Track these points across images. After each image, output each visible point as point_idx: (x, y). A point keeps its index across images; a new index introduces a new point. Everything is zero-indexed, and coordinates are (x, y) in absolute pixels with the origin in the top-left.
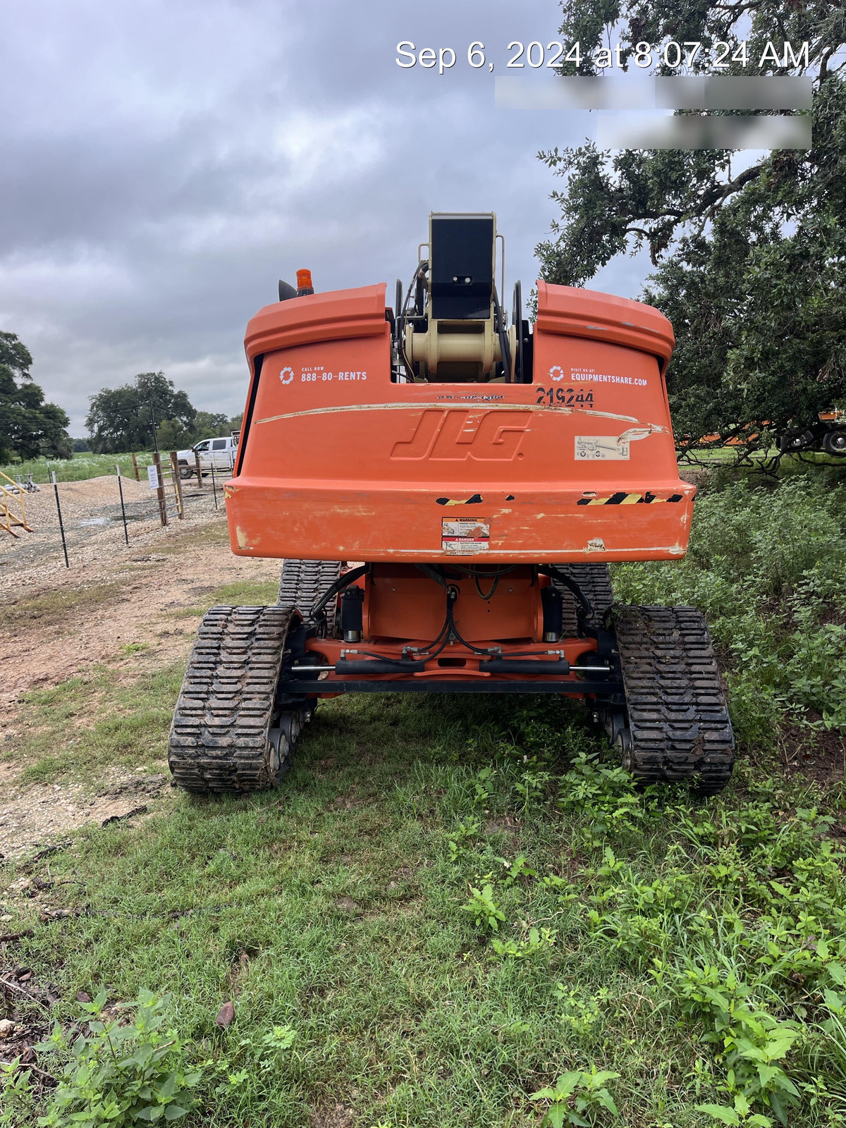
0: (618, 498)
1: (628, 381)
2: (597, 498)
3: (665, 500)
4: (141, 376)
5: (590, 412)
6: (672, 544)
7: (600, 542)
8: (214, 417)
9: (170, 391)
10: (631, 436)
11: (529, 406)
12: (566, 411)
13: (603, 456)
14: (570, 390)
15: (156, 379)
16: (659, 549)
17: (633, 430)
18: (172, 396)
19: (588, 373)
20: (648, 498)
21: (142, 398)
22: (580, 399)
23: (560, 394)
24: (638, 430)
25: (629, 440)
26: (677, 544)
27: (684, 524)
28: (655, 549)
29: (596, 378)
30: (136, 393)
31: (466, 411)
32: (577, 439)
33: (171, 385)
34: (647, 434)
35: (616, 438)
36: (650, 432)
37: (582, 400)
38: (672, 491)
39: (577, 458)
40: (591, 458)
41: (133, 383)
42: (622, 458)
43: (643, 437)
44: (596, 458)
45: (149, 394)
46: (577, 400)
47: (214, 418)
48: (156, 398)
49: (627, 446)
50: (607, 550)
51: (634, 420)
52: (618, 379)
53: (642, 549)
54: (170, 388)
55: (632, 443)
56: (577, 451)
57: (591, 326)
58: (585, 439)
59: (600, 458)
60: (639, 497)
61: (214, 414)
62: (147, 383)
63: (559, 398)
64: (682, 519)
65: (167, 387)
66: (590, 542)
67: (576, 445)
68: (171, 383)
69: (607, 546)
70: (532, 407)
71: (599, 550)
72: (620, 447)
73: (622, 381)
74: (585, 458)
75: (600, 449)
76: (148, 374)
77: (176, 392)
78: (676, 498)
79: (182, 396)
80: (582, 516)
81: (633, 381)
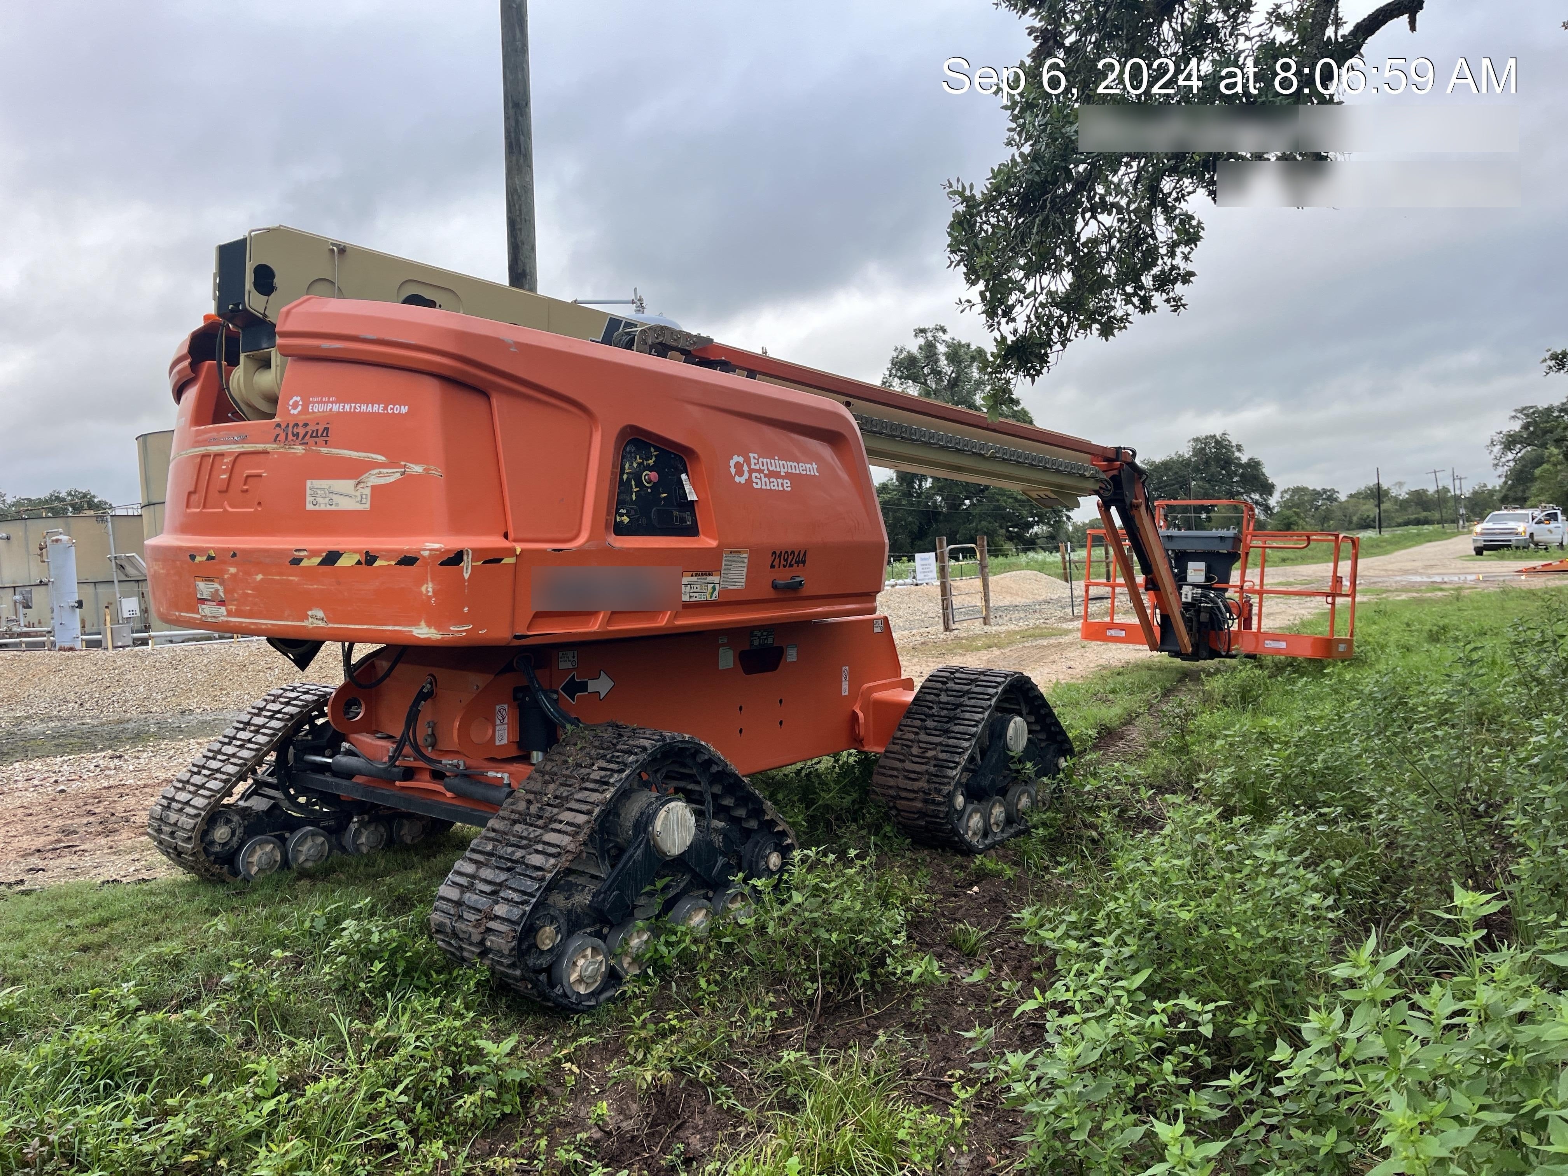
0: (332, 558)
1: (378, 408)
2: (309, 557)
3: (393, 563)
4: (1196, 440)
5: (324, 450)
6: (416, 624)
7: (320, 614)
8: (1318, 493)
9: (1237, 458)
10: (374, 478)
11: (267, 446)
12: (299, 450)
13: (337, 505)
14: (306, 425)
15: (1217, 442)
16: (397, 628)
17: (377, 471)
18: (1240, 465)
19: (328, 402)
20: (370, 559)
21: (1197, 470)
22: (315, 435)
23: (295, 431)
24: (385, 471)
25: (370, 484)
26: (423, 623)
27: (430, 598)
28: (390, 628)
29: (336, 408)
30: (1186, 463)
31: (222, 455)
32: (309, 483)
33: (1239, 450)
34: (398, 476)
35: (351, 483)
36: (403, 473)
37: (317, 436)
38: (402, 551)
39: (309, 507)
40: (323, 508)
41: (1186, 451)
42: (359, 507)
43: (391, 479)
44: (329, 508)
45: (1207, 463)
46: (311, 436)
47: (1316, 494)
48: (1214, 469)
49: (368, 491)
50: (330, 625)
51: (381, 458)
52: (364, 407)
53: (373, 627)
54: (1237, 454)
55: (374, 488)
56: (309, 499)
57: (326, 344)
58: (317, 483)
59: (333, 508)
60: (357, 557)
61: (1319, 489)
62: (1204, 449)
63: (293, 435)
64: (423, 589)
65: (1233, 453)
66: (310, 613)
67: (308, 492)
68: (1239, 448)
69: (329, 620)
70: (269, 447)
71: (321, 624)
72: (358, 494)
73: (370, 409)
74: (317, 508)
75: (334, 497)
76: (1207, 438)
77: (1244, 460)
78: (408, 561)
79: (1254, 465)
80: (296, 579)
81: (385, 408)
